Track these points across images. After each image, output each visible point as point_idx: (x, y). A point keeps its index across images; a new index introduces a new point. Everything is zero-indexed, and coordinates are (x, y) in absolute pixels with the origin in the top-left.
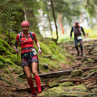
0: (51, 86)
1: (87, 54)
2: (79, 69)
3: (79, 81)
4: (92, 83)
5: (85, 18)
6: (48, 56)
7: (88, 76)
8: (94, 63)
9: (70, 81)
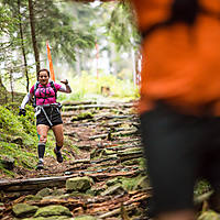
0: (17, 212)
1: (103, 138)
2: (83, 175)
3: (81, 205)
4: (111, 210)
5: (105, 49)
6: (16, 138)
7: (102, 194)
8: (118, 162)
9: (63, 204)
